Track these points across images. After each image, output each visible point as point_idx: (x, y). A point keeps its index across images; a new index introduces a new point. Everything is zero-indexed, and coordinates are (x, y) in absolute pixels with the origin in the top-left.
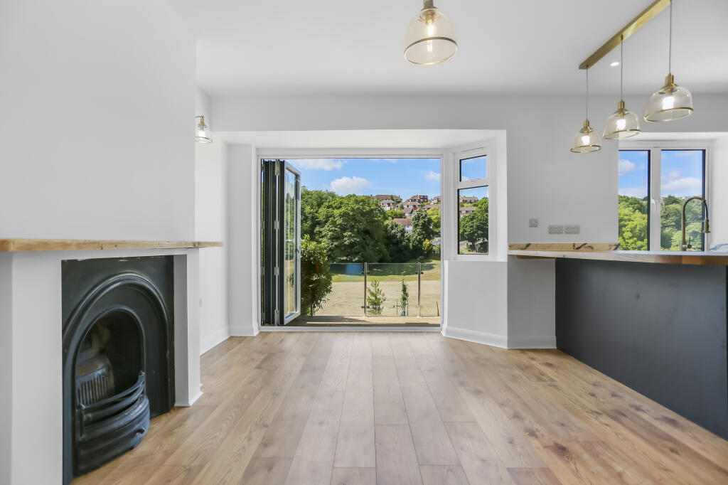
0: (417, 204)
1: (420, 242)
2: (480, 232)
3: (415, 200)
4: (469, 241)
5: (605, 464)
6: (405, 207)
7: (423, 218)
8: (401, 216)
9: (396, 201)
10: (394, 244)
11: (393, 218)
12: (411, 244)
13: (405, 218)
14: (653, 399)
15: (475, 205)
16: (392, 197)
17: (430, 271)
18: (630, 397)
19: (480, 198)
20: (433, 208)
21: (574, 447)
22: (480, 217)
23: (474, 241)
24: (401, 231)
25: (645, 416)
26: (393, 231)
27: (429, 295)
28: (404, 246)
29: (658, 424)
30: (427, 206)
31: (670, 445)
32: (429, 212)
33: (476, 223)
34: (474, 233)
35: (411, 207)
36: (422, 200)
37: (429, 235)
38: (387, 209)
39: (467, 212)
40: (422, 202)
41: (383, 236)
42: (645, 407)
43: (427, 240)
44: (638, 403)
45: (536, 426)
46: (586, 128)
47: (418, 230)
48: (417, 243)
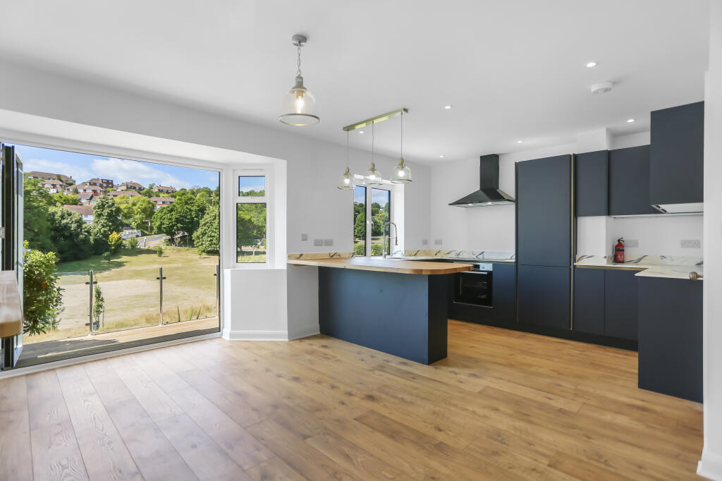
0: (98, 189)
1: (106, 235)
2: (179, 225)
3: (95, 184)
4: (167, 233)
5: (395, 397)
6: (81, 191)
7: (109, 207)
8: (75, 202)
9: (68, 183)
10: (66, 238)
11: (63, 204)
12: (91, 237)
13: (81, 205)
14: (392, 354)
15: (173, 196)
16: (59, 178)
17: (120, 269)
18: (381, 356)
19: (178, 189)
20: (122, 196)
21: (375, 394)
22: (179, 210)
23: (172, 234)
24: (76, 222)
25: (393, 364)
26: (64, 221)
27: (121, 297)
28: (82, 240)
29: (400, 367)
30: (112, 193)
31: (411, 376)
32: (117, 200)
33: (175, 215)
34: (173, 226)
35: (90, 192)
36: (105, 185)
37: (118, 227)
38: (52, 191)
39: (164, 203)
40: (106, 187)
41: (48, 228)
42: (390, 359)
43: (114, 233)
44: (386, 358)
45: (349, 389)
46: (347, 174)
47: (102, 221)
48: (101, 236)
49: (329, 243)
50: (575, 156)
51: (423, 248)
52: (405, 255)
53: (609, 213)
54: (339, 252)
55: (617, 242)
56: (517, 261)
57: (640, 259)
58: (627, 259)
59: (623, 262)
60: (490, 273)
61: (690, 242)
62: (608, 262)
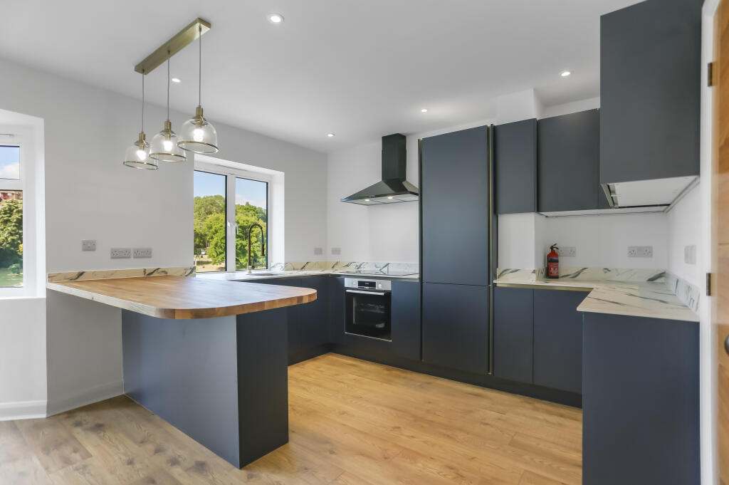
46: (141, 142)
47: (9, 228)
48: (8, 246)
49: (145, 254)
50: (495, 128)
51: (314, 259)
52: (286, 269)
53: (538, 209)
54: (163, 267)
55: (550, 251)
56: (421, 278)
57: (578, 274)
58: (562, 273)
59: (556, 277)
60: (388, 294)
61: (640, 249)
62: (538, 279)
